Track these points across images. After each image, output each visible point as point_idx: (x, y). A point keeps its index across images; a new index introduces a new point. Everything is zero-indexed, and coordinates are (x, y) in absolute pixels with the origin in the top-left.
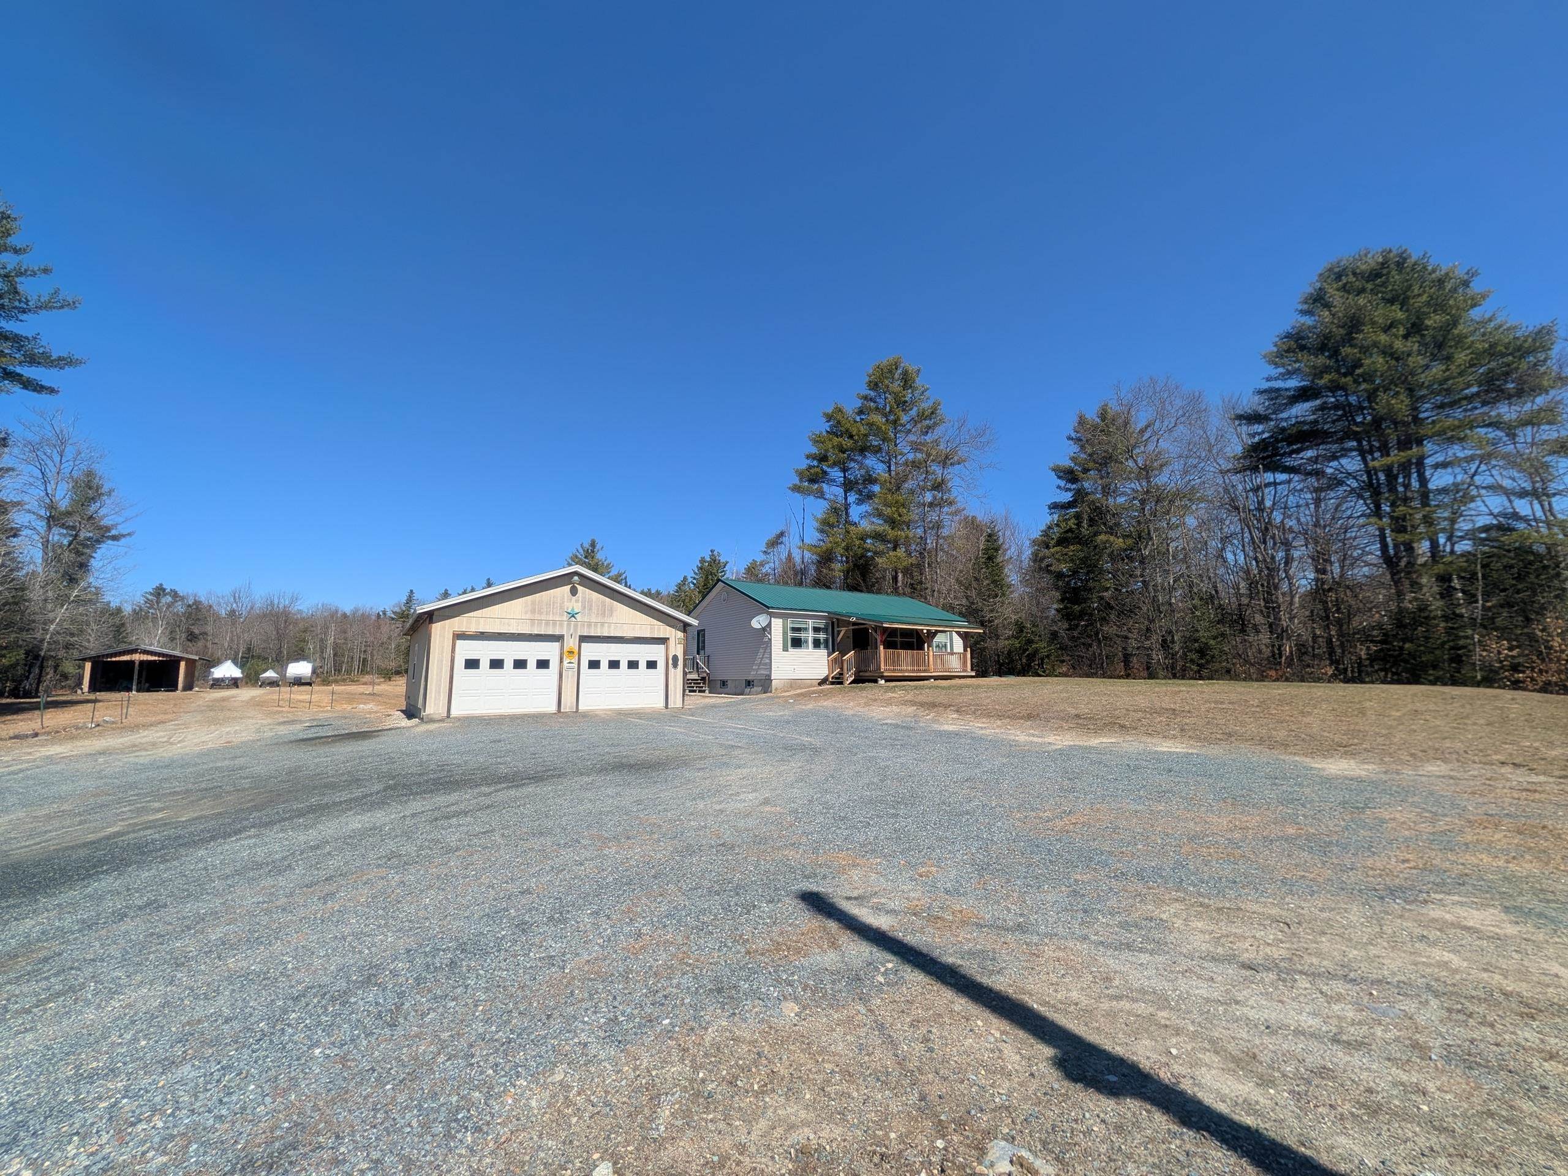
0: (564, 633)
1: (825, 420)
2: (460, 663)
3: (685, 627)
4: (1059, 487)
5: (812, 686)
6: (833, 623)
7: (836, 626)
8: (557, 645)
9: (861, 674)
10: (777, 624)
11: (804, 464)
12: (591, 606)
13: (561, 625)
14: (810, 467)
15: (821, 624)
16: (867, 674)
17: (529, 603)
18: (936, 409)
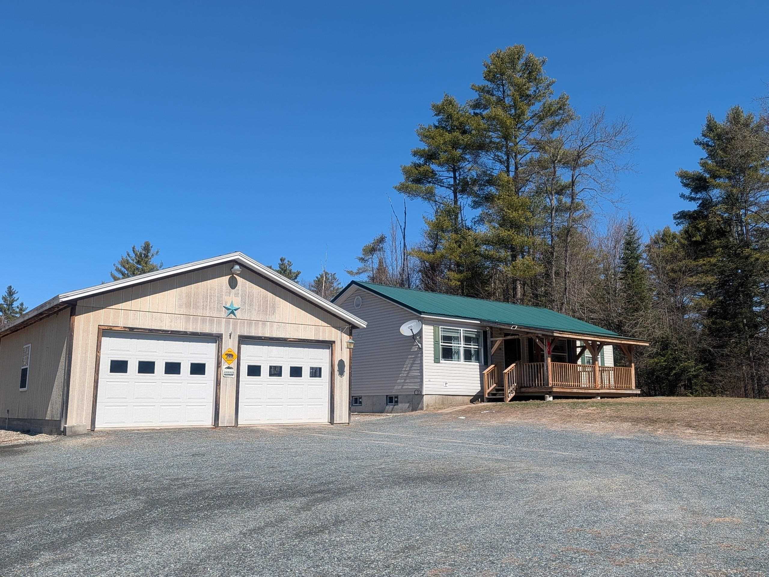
0: (223, 332)
1: (433, 113)
2: (105, 366)
3: (351, 329)
4: (683, 196)
5: (463, 404)
6: (485, 333)
7: (489, 336)
8: (212, 347)
9: (523, 390)
10: (428, 331)
11: (410, 160)
12: (252, 301)
13: (219, 323)
14: (417, 166)
15: (473, 332)
16: (531, 390)
17: (184, 295)
18: (564, 105)
